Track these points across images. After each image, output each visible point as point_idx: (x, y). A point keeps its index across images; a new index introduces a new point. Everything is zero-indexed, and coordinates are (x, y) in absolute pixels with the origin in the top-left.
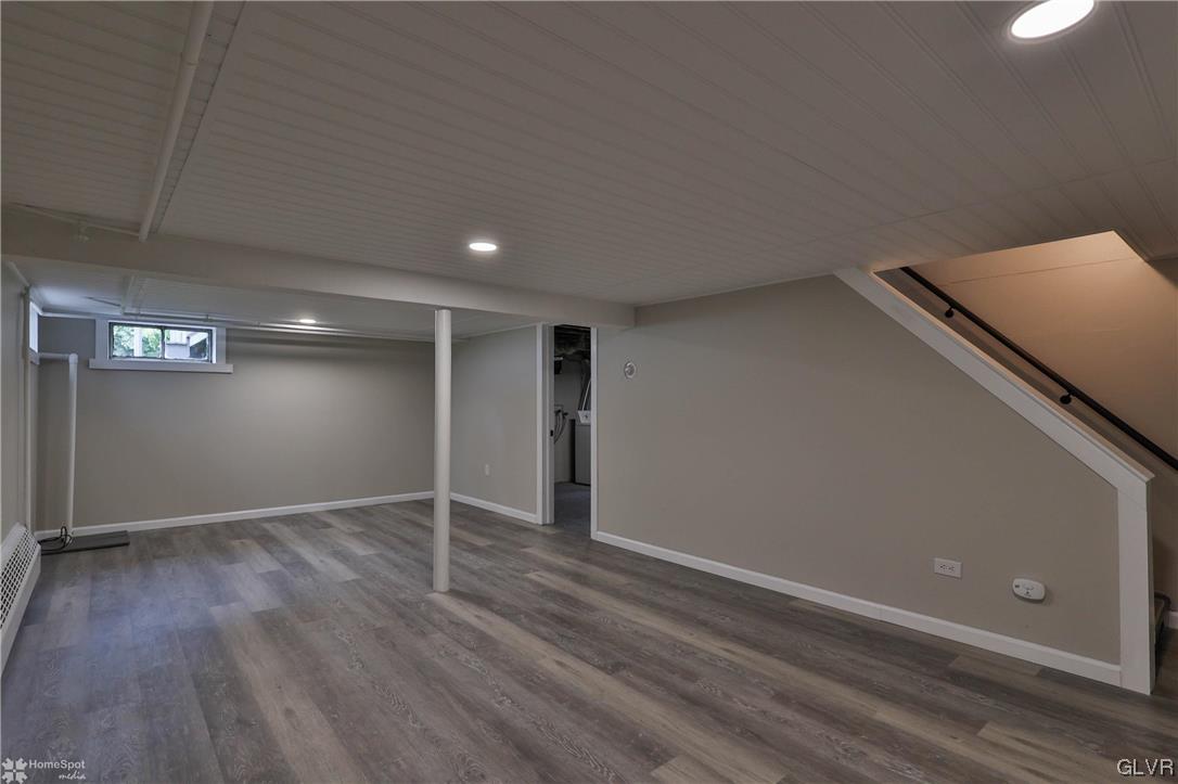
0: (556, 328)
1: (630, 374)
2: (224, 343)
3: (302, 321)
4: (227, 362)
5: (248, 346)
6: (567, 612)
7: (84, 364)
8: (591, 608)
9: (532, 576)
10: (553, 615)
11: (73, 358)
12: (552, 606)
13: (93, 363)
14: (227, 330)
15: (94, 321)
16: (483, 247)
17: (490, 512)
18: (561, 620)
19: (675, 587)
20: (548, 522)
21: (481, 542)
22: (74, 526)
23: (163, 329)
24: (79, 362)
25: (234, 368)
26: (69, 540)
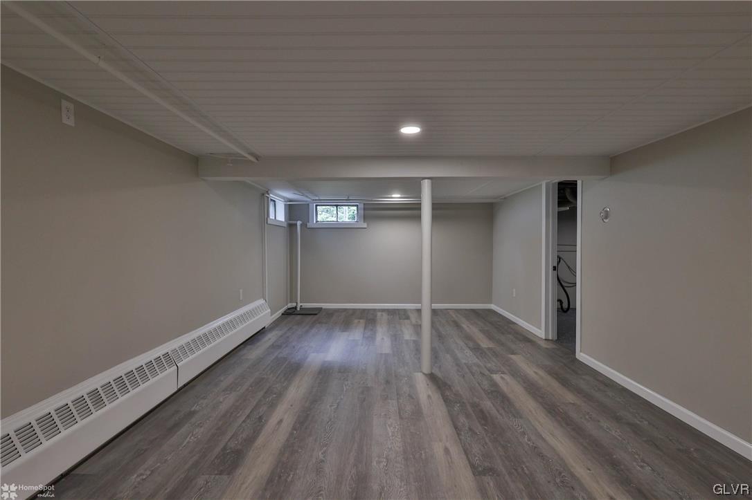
0: (560, 184)
1: (606, 218)
2: (362, 212)
3: (394, 196)
4: (364, 222)
5: (373, 213)
6: (494, 412)
7: (304, 225)
8: (517, 414)
9: (496, 377)
10: (482, 411)
11: (299, 223)
12: (487, 404)
13: (309, 225)
14: (364, 204)
15: (308, 204)
16: (410, 130)
17: (515, 323)
18: (483, 417)
19: (618, 419)
20: (550, 338)
21: (485, 344)
22: (301, 302)
23: (337, 206)
24: (301, 225)
25: (368, 225)
26: (298, 309)
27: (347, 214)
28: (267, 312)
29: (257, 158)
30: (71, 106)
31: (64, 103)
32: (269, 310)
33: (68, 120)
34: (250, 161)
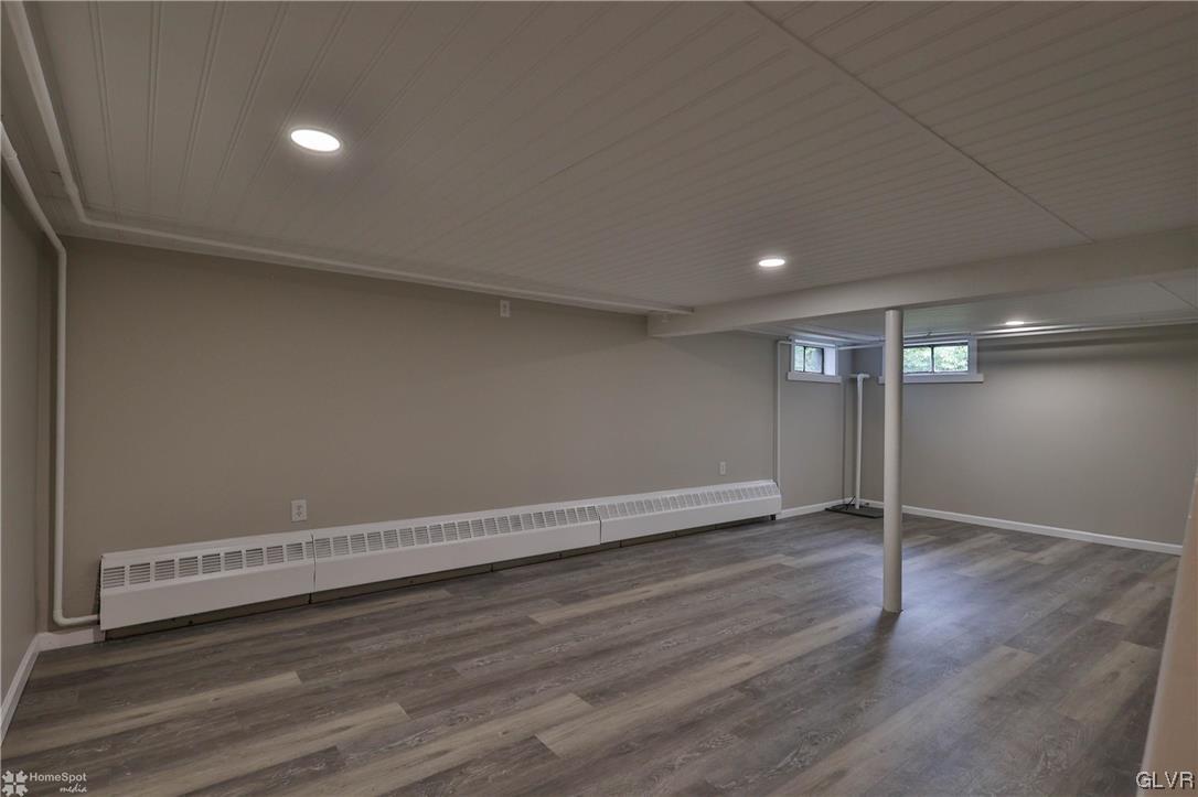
2: (975, 354)
4: (979, 372)
7: (874, 380)
11: (861, 377)
14: (980, 341)
15: (881, 348)
23: (932, 347)
24: (864, 380)
25: (985, 376)
26: (857, 507)
27: (953, 358)
28: (775, 496)
29: (692, 309)
30: (507, 303)
31: (502, 302)
32: (779, 496)
33: (505, 313)
34: (677, 315)
